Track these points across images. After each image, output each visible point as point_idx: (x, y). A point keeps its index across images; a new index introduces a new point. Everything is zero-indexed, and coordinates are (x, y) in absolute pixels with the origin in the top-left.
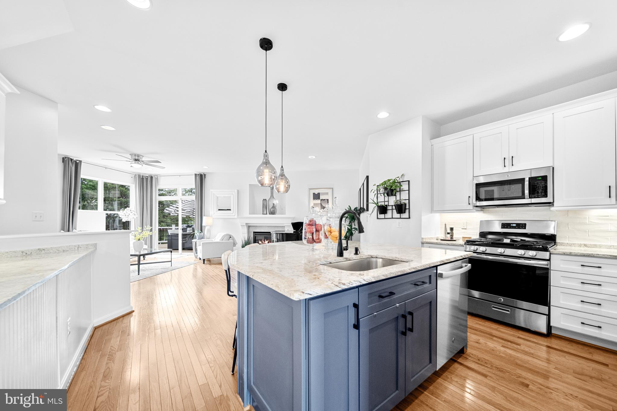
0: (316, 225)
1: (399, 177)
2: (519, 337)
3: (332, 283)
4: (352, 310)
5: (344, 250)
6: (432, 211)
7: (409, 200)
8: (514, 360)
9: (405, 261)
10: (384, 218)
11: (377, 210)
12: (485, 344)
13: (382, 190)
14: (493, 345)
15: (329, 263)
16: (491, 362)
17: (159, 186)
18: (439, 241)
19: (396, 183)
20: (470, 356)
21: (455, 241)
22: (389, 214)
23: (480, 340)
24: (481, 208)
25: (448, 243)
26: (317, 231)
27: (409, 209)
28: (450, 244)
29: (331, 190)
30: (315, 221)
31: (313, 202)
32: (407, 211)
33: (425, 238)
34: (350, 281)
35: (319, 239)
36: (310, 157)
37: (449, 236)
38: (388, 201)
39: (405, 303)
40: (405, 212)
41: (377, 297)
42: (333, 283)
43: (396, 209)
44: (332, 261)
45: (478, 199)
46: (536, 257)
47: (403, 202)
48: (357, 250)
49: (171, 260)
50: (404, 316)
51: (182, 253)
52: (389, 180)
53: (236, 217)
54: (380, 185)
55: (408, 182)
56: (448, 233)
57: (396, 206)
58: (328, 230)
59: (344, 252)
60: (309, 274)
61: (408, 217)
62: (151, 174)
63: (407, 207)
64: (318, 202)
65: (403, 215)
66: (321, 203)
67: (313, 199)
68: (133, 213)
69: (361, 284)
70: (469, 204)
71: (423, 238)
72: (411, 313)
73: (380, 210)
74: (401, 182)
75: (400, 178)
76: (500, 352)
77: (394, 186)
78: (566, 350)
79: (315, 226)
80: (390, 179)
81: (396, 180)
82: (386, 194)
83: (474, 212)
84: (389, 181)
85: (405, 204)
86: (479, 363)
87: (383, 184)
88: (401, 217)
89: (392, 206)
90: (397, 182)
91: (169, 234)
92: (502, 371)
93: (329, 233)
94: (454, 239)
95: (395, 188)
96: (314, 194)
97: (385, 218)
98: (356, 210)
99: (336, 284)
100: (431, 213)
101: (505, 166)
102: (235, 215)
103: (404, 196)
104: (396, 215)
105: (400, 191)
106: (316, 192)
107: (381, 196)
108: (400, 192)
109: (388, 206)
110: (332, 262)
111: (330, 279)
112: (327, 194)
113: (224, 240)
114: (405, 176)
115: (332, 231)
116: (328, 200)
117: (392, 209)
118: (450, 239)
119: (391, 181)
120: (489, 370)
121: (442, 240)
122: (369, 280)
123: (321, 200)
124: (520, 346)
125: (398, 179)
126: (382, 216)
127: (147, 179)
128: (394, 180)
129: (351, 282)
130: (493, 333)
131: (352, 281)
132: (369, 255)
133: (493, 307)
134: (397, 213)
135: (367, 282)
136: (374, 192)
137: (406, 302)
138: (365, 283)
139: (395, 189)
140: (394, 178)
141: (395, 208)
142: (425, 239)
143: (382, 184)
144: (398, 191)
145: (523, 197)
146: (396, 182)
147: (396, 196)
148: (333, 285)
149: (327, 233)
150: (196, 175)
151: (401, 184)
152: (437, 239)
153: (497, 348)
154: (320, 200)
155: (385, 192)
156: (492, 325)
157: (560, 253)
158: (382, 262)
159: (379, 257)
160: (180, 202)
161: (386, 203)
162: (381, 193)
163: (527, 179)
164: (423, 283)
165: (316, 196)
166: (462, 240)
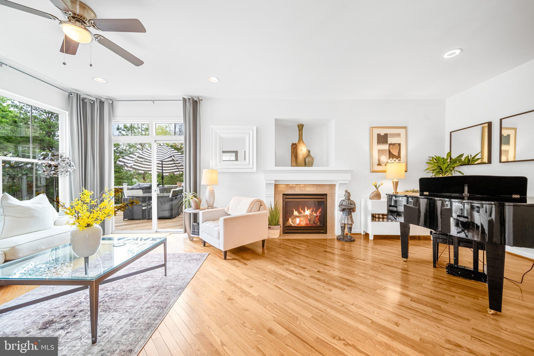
17: (115, 118)
29: (404, 130)
31: (377, 147)
36: (446, 56)
49: (164, 263)
51: (159, 230)
53: (255, 169)
62: (102, 98)
64: (386, 147)
66: (389, 149)
67: (378, 143)
68: (66, 162)
91: (126, 197)
96: (379, 135)
102: (253, 168)
106: (382, 132)
112: (399, 135)
113: (252, 211)
116: (399, 145)
123: (390, 145)
127: (92, 105)
150: (184, 100)
154: (388, 145)
160: (155, 146)
165: (382, 139)
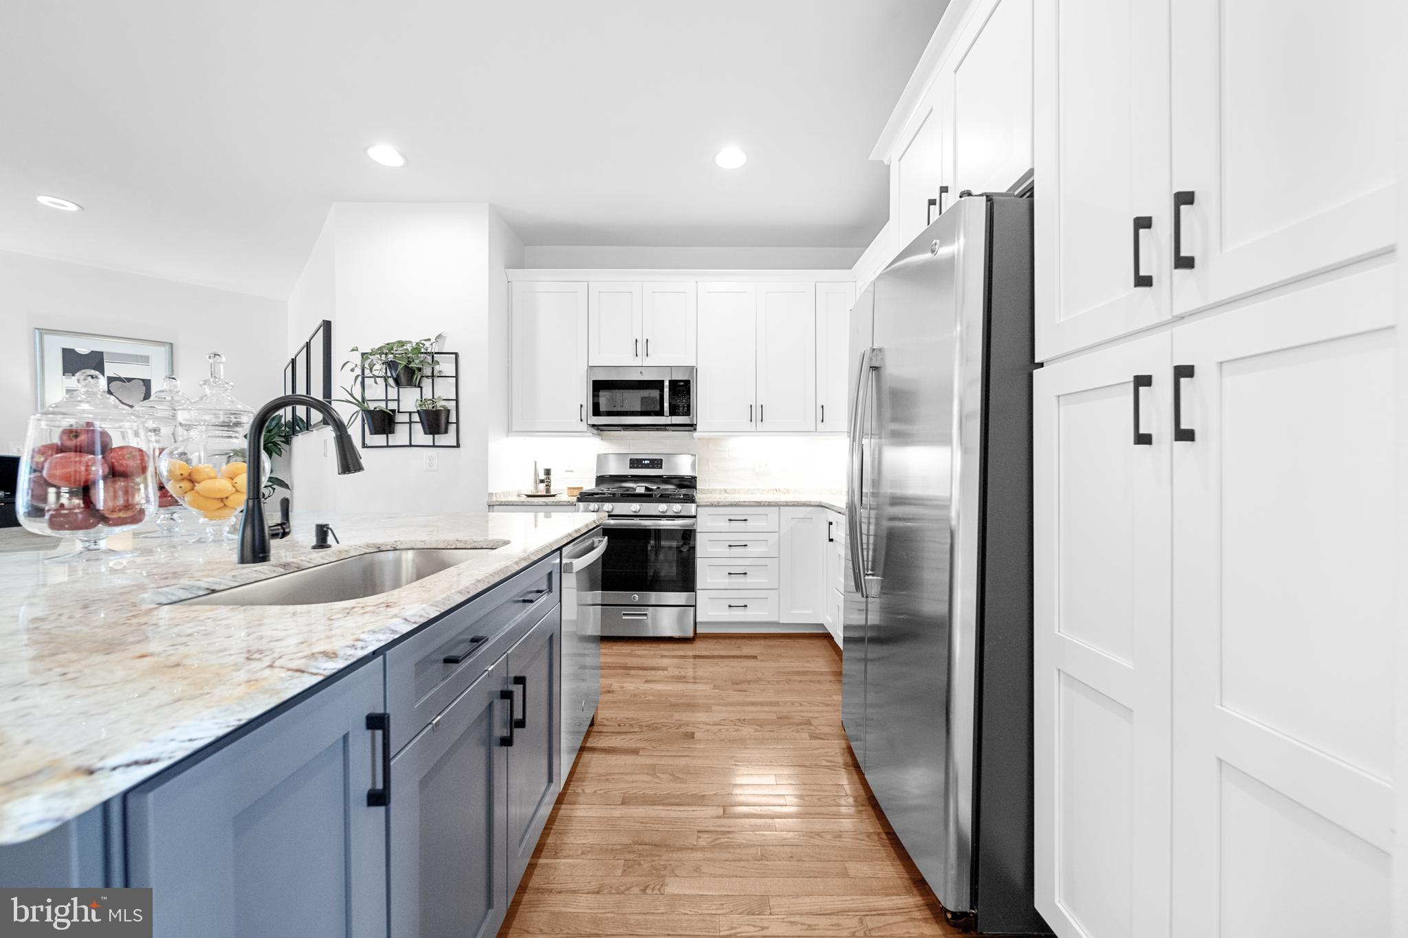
0: (106, 449)
1: (429, 340)
2: (662, 656)
3: (271, 666)
4: (363, 744)
5: (274, 536)
6: (509, 431)
7: (457, 400)
8: (667, 698)
9: (484, 547)
10: (386, 445)
11: (363, 420)
12: (621, 689)
13: (378, 367)
14: (633, 685)
15: (201, 593)
16: (638, 720)
18: (524, 498)
19: (422, 353)
20: (605, 725)
21: (554, 496)
22: (400, 435)
23: (612, 685)
24: (598, 429)
25: (545, 502)
26: (115, 474)
27: (457, 423)
28: (550, 504)
29: (163, 349)
30: (104, 434)
31: (63, 383)
32: (452, 428)
33: (496, 493)
34: (354, 637)
35: (127, 506)
36: (47, 202)
37: (542, 486)
38: (398, 400)
39: (507, 655)
40: (446, 432)
41: (440, 665)
42: (277, 663)
43: (421, 422)
44: (220, 584)
45: (596, 411)
46: (682, 514)
47: (440, 404)
48: (322, 533)
50: (507, 695)
52: (402, 344)
54: (372, 354)
55: (454, 356)
56: (542, 481)
57: (422, 414)
58: (178, 472)
59: (274, 544)
60: (105, 658)
61: (455, 445)
63: (453, 419)
65: (441, 439)
66: (109, 391)
67: (66, 371)
69: (397, 636)
70: (581, 420)
71: (492, 494)
72: (520, 680)
73: (374, 423)
74: (436, 353)
75: (432, 341)
76: (645, 694)
77: (417, 361)
78: (716, 653)
79: (103, 452)
80: (404, 340)
81: (421, 345)
82: (391, 381)
83: (590, 437)
84: (403, 346)
85: (448, 411)
86: (622, 731)
87: (385, 351)
88: (436, 444)
89: (410, 413)
90: (425, 353)
92: (656, 727)
93: (186, 485)
94: (552, 493)
95: (420, 366)
96: (68, 352)
97: (388, 446)
98: (277, 424)
99: (294, 665)
100: (508, 436)
101: (637, 355)
103: (444, 390)
104: (420, 436)
105: (433, 376)
106: (81, 346)
107: (376, 382)
108: (433, 380)
109: (399, 412)
110: (217, 588)
111: (249, 651)
112: (142, 360)
114: (447, 339)
115: (195, 477)
117: (411, 422)
118: (544, 494)
119: (409, 347)
120: (639, 737)
121: (529, 496)
122: (421, 616)
123: (111, 379)
124: (667, 670)
125: (427, 344)
126: (380, 439)
128: (417, 344)
129: (358, 640)
130: (627, 664)
131: (363, 636)
132: (368, 546)
133: (624, 614)
134: (425, 433)
135: (415, 623)
136: (352, 370)
137: (509, 652)
138: (407, 628)
139: (420, 369)
140: (415, 340)
141: (421, 420)
142: (496, 496)
143: (380, 351)
144: (427, 377)
145: (660, 413)
146: (423, 350)
147: (421, 388)
148: (284, 674)
149: (170, 487)
151: (435, 359)
152: (519, 496)
153: (641, 688)
154: (106, 379)
155: (389, 374)
156: (623, 650)
157: (708, 504)
158: (414, 560)
159: (403, 547)
161: (392, 405)
162: (375, 377)
163: (667, 384)
164: (540, 594)
165: (84, 363)
166: (566, 493)
